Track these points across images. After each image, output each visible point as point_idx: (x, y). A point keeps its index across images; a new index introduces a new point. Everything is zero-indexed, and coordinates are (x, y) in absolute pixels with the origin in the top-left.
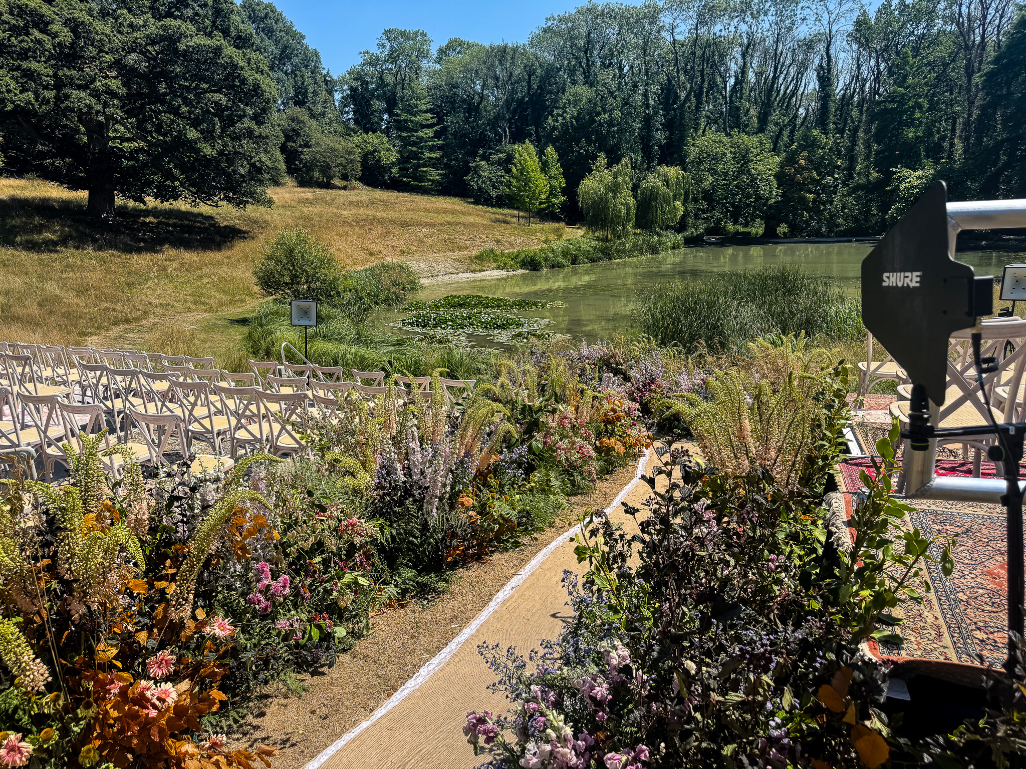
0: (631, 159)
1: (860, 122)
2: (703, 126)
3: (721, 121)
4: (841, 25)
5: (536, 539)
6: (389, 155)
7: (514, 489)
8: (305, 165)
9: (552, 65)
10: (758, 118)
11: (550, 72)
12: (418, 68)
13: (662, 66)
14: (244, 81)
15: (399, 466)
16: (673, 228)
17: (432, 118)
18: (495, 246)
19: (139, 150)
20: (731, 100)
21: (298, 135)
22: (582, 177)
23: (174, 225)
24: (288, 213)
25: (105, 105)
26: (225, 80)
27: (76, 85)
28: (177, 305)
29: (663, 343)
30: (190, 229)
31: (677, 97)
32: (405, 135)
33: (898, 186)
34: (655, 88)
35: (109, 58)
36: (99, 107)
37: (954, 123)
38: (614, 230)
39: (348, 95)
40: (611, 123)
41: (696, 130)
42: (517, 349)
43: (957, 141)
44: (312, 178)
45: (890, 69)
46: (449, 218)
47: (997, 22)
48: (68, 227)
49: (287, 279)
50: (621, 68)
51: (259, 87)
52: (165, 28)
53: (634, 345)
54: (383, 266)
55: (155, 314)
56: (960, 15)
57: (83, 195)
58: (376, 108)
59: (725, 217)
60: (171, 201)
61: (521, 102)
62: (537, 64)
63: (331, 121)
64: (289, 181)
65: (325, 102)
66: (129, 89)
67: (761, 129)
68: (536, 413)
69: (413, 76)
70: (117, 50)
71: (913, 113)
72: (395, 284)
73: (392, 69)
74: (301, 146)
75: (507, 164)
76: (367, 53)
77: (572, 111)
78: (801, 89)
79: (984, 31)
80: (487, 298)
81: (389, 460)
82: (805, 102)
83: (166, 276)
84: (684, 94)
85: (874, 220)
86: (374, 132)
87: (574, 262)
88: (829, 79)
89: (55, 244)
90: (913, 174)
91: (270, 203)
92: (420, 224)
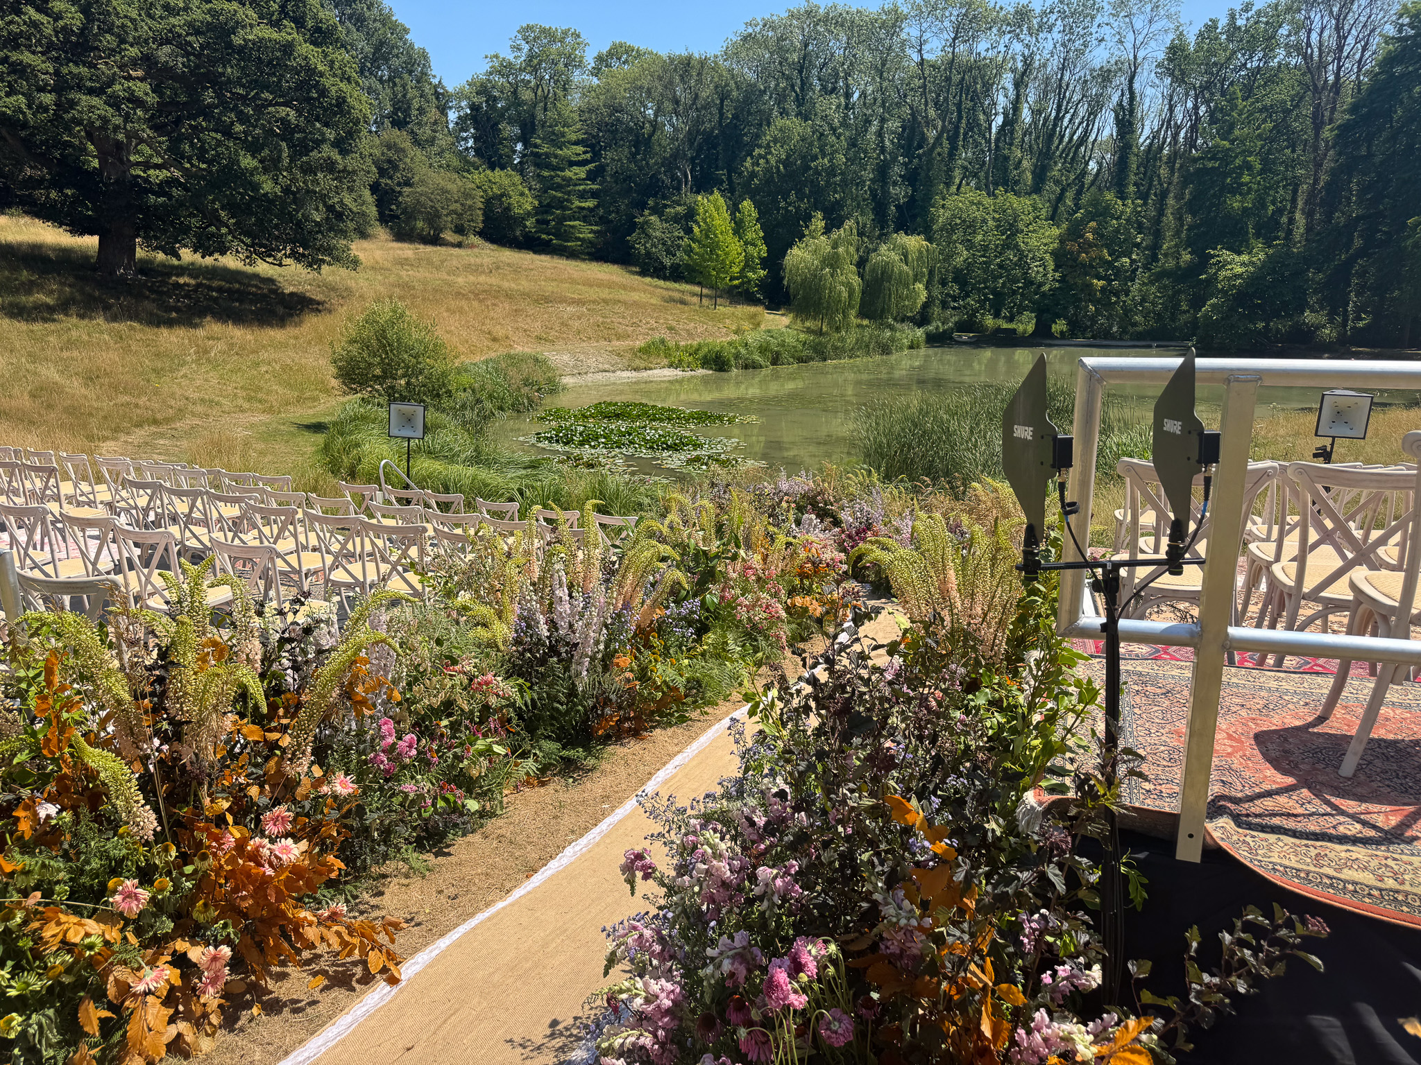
0: (858, 223)
1: (1169, 184)
2: (957, 181)
3: (982, 174)
4: (1150, 50)
5: (706, 713)
6: (524, 202)
7: (682, 652)
8: (404, 211)
9: (752, 86)
10: (1033, 173)
11: (751, 95)
12: (567, 82)
13: (905, 96)
14: (323, 92)
15: (542, 619)
16: (912, 319)
17: (585, 153)
18: (666, 335)
19: (172, 182)
20: (997, 146)
21: (396, 168)
22: (790, 245)
23: (220, 290)
24: (380, 278)
25: (127, 118)
26: (296, 89)
27: (87, 88)
28: (224, 401)
29: (888, 477)
30: (241, 296)
31: (923, 139)
32: (546, 174)
33: (1216, 274)
34: (894, 124)
35: (133, 52)
36: (118, 121)
37: (1295, 192)
38: (832, 319)
39: (467, 115)
40: (831, 172)
41: (948, 185)
42: (692, 478)
43: (1298, 216)
44: (413, 229)
45: (1212, 113)
46: (605, 293)
47: (1358, 56)
48: (70, 286)
49: (378, 372)
50: (848, 95)
51: (345, 101)
52: (213, 13)
53: (848, 478)
54: (510, 357)
55: (193, 414)
56: (1309, 44)
57: (91, 242)
58: (506, 134)
59: (983, 307)
60: (216, 255)
61: (708, 136)
62: (732, 83)
63: (443, 151)
64: (382, 233)
65: (435, 123)
66: (161, 95)
67: (1037, 189)
68: (712, 559)
69: (560, 93)
70: (146, 41)
71: (1240, 175)
72: (527, 382)
73: (529, 82)
74: (399, 184)
75: (687, 221)
76: (497, 56)
77: (779, 152)
78: (1093, 136)
79: (1339, 68)
80: (654, 406)
81: (529, 610)
82: (1097, 153)
83: (208, 360)
84: (932, 134)
85: (1183, 318)
86: (503, 168)
87: (775, 362)
88: (1131, 124)
89: (51, 309)
90: (1237, 258)
91: (355, 263)
92: (563, 300)
